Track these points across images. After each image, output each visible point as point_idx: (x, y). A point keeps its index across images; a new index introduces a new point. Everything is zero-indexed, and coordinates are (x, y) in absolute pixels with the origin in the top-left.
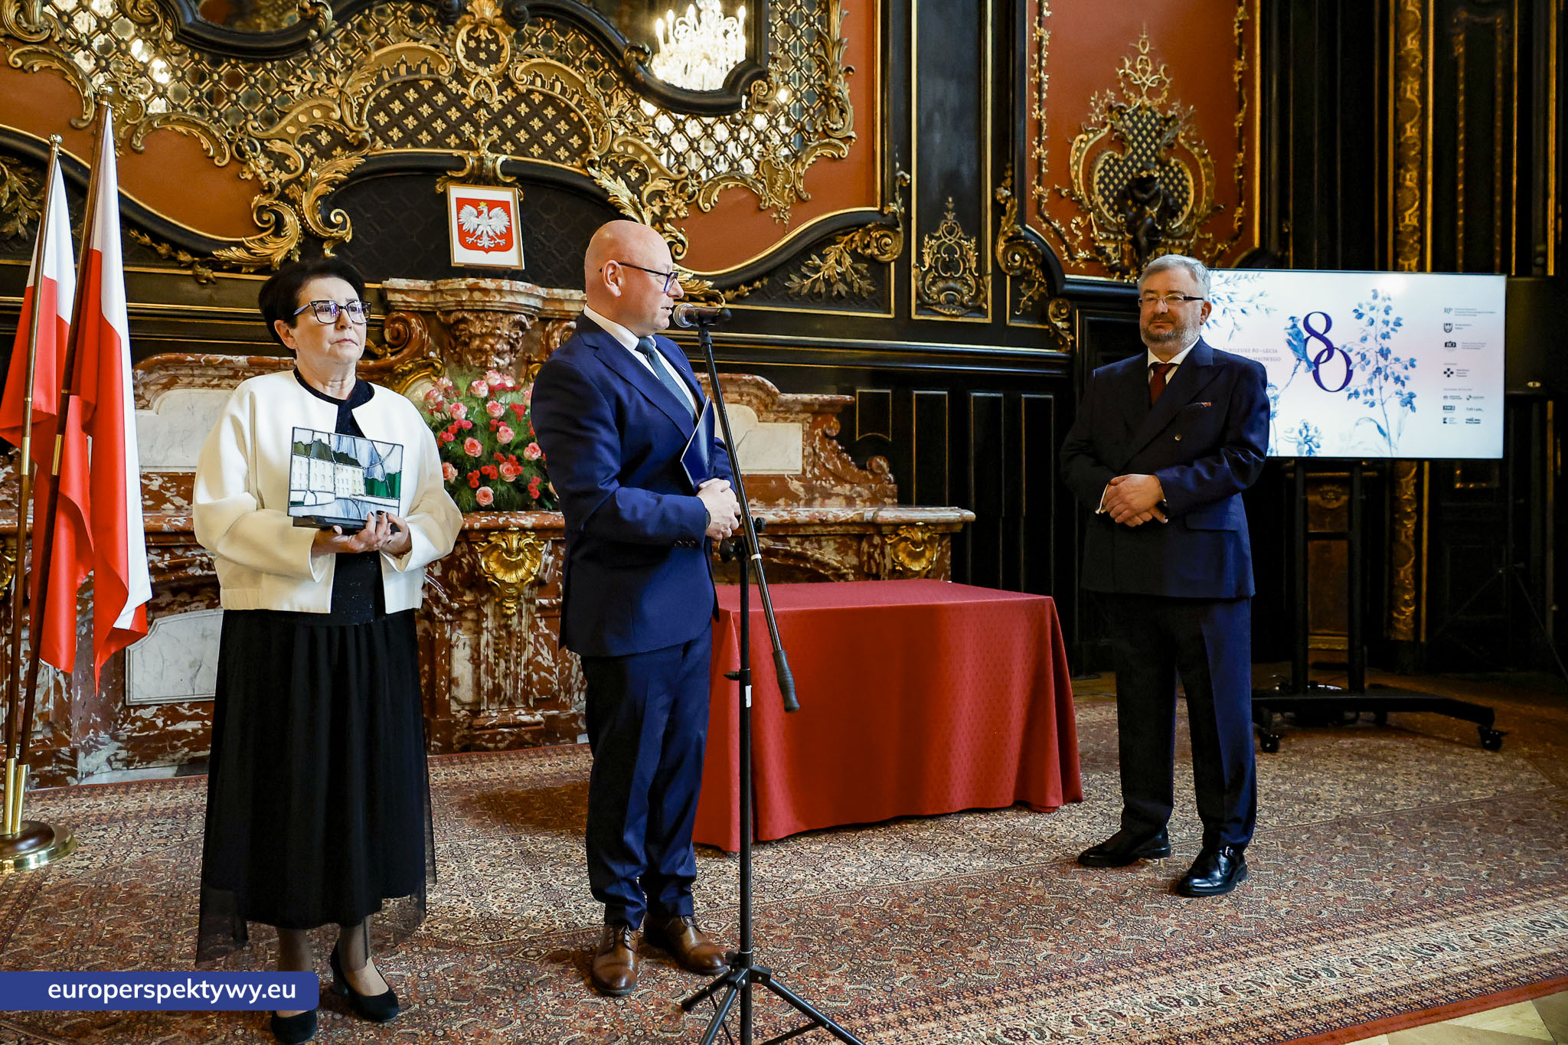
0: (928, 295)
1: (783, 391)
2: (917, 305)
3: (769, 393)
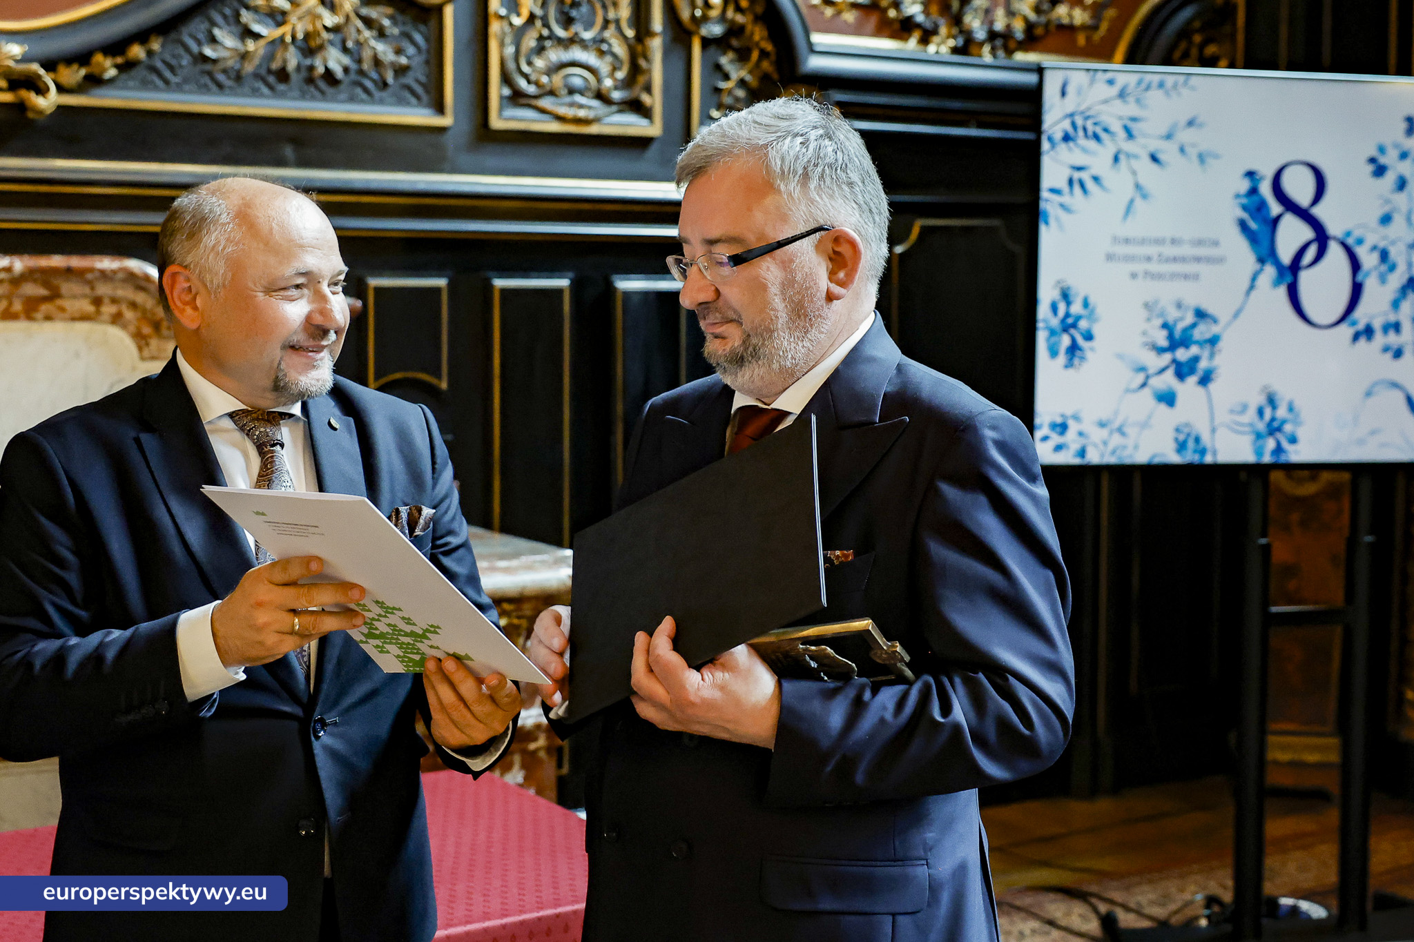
0: (526, 77)
2: (502, 98)
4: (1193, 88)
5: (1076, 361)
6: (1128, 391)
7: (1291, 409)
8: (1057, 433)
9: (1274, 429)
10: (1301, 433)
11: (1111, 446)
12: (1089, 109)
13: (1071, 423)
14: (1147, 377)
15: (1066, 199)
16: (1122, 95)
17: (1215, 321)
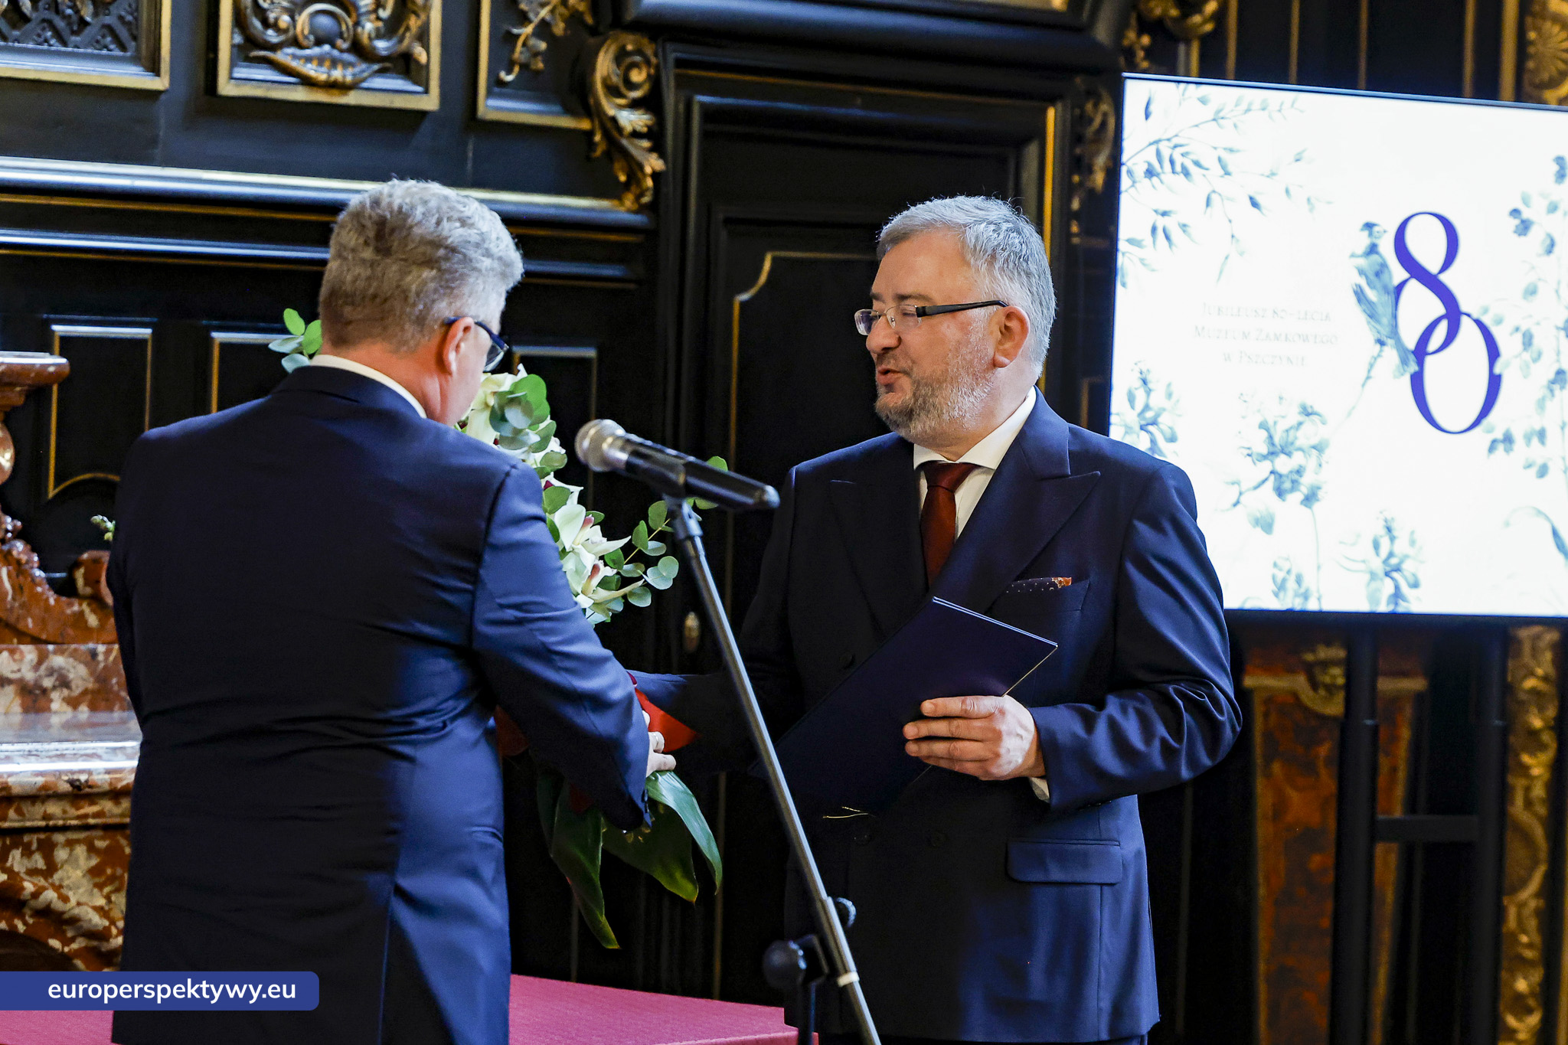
0: (263, 15)
4: (1302, 110)
6: (1217, 509)
7: (1413, 543)
9: (1392, 570)
10: (1425, 575)
12: (1176, 135)
14: (1241, 494)
15: (1147, 252)
16: (1217, 118)
17: (1324, 423)
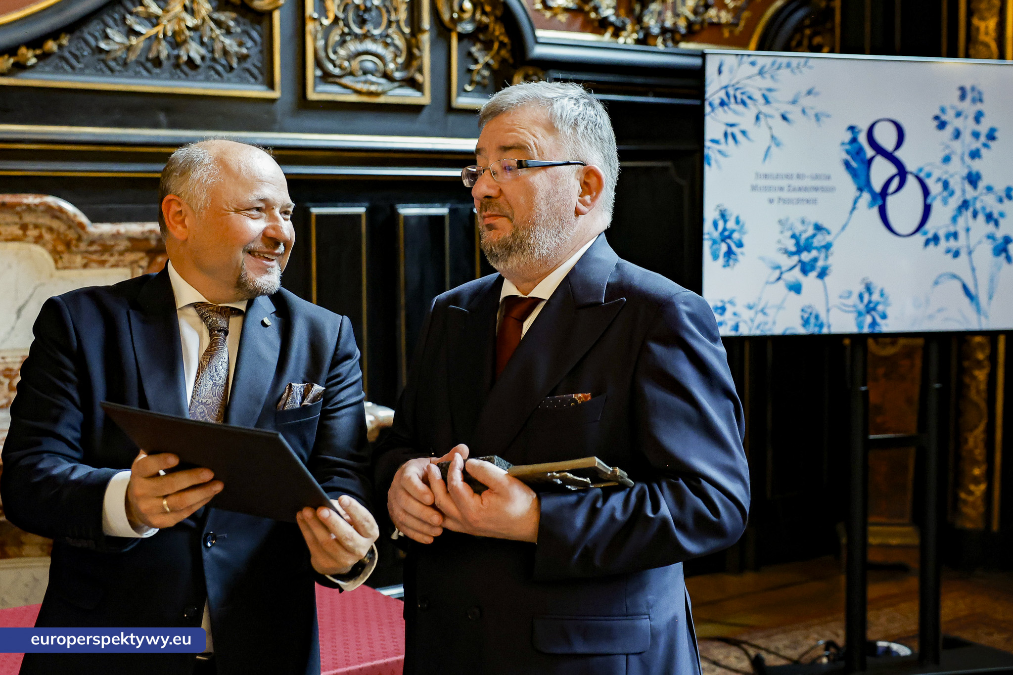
0: (332, 62)
1: (96, 218)
2: (315, 77)
3: (72, 223)
4: (811, 68)
5: (731, 262)
6: (767, 283)
7: (882, 294)
8: (718, 313)
9: (870, 309)
10: (890, 312)
11: (756, 323)
12: (738, 83)
13: (728, 306)
14: (781, 273)
15: (722, 147)
16: (761, 73)
17: (829, 233)
